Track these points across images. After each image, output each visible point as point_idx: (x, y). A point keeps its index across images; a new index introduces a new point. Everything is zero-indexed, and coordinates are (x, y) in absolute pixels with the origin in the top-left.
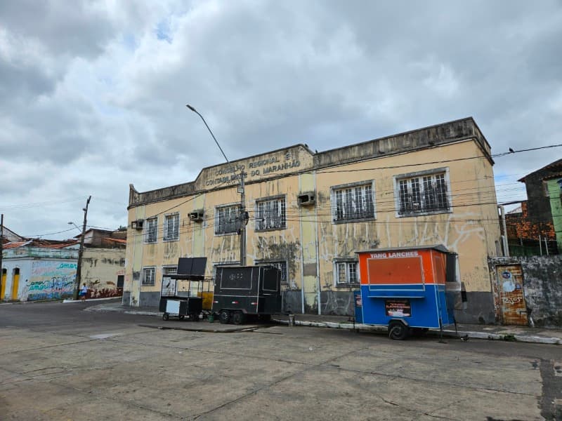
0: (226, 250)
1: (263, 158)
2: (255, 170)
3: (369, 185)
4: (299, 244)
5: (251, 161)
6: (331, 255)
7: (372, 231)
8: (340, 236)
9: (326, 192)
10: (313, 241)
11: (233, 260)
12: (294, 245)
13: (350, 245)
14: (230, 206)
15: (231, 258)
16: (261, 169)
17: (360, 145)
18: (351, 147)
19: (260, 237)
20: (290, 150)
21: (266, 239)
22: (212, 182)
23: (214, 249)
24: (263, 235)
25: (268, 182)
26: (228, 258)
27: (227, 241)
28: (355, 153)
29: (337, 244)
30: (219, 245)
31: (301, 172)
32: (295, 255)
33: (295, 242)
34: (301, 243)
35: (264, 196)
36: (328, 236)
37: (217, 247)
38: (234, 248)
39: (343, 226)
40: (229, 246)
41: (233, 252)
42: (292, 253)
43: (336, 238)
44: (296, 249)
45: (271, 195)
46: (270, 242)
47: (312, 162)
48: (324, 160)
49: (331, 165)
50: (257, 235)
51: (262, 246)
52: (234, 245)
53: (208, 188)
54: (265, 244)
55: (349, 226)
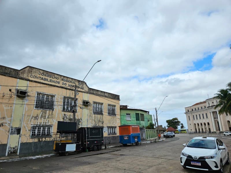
0: (43, 118)
1: (69, 79)
2: (65, 82)
3: (102, 104)
4: (82, 120)
5: (62, 78)
6: (92, 125)
7: (102, 118)
8: (95, 118)
9: (91, 102)
10: (86, 119)
11: (47, 124)
12: (80, 120)
13: (97, 122)
14: (46, 94)
15: (46, 123)
16: (68, 83)
17: (101, 92)
18: (99, 91)
19: (64, 114)
20: (80, 82)
21: (67, 115)
22: (36, 77)
23: (33, 117)
24: (66, 113)
25: (70, 91)
26: (44, 123)
27: (44, 114)
28: (99, 93)
29: (93, 121)
30: (38, 115)
31: (84, 92)
32: (79, 124)
33: (80, 118)
34: (82, 119)
35: (68, 96)
36: (91, 118)
37: (35, 116)
38: (48, 118)
39: (95, 115)
40: (45, 116)
41: (48, 119)
42: (79, 123)
43: (93, 119)
44: (80, 121)
45: (71, 96)
46: (69, 117)
47: (88, 90)
48: (91, 91)
49: (93, 94)
50: (63, 113)
51: (65, 119)
52: (48, 116)
53: (31, 79)
54: (67, 118)
55: (97, 115)
